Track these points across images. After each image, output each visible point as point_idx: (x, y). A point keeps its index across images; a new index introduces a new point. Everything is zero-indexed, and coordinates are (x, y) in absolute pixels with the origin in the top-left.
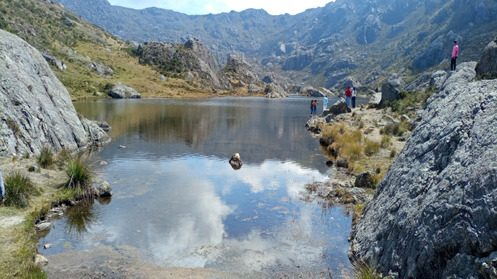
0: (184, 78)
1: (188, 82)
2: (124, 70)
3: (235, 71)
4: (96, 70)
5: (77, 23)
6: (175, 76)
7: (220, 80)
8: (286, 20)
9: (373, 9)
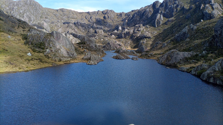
0: (44, 53)
1: (45, 56)
8: (123, 15)
9: (160, 12)
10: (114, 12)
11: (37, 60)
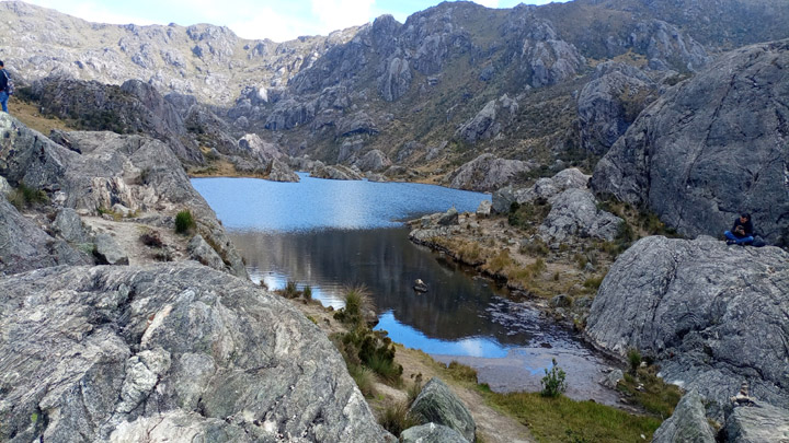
8: (266, 49)
10: (233, 35)
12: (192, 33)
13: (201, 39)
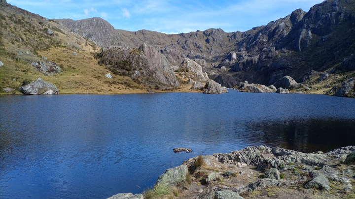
0: (131, 77)
1: (133, 79)
2: (74, 69)
3: (187, 71)
4: (39, 67)
5: (59, 33)
6: (124, 74)
7: (166, 78)
8: (238, 35)
9: (305, 25)
10: (223, 31)
11: (122, 83)
12: (206, 33)
13: (209, 35)
